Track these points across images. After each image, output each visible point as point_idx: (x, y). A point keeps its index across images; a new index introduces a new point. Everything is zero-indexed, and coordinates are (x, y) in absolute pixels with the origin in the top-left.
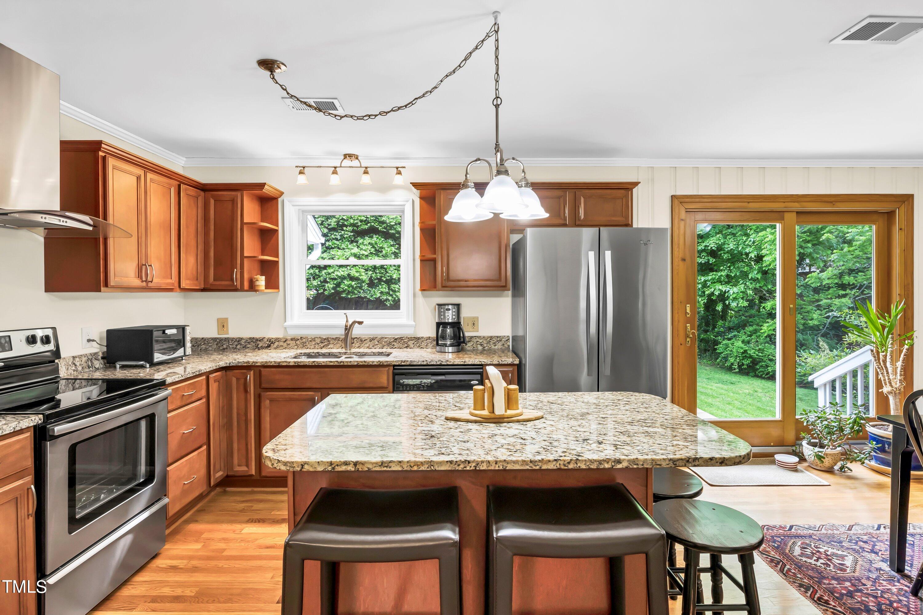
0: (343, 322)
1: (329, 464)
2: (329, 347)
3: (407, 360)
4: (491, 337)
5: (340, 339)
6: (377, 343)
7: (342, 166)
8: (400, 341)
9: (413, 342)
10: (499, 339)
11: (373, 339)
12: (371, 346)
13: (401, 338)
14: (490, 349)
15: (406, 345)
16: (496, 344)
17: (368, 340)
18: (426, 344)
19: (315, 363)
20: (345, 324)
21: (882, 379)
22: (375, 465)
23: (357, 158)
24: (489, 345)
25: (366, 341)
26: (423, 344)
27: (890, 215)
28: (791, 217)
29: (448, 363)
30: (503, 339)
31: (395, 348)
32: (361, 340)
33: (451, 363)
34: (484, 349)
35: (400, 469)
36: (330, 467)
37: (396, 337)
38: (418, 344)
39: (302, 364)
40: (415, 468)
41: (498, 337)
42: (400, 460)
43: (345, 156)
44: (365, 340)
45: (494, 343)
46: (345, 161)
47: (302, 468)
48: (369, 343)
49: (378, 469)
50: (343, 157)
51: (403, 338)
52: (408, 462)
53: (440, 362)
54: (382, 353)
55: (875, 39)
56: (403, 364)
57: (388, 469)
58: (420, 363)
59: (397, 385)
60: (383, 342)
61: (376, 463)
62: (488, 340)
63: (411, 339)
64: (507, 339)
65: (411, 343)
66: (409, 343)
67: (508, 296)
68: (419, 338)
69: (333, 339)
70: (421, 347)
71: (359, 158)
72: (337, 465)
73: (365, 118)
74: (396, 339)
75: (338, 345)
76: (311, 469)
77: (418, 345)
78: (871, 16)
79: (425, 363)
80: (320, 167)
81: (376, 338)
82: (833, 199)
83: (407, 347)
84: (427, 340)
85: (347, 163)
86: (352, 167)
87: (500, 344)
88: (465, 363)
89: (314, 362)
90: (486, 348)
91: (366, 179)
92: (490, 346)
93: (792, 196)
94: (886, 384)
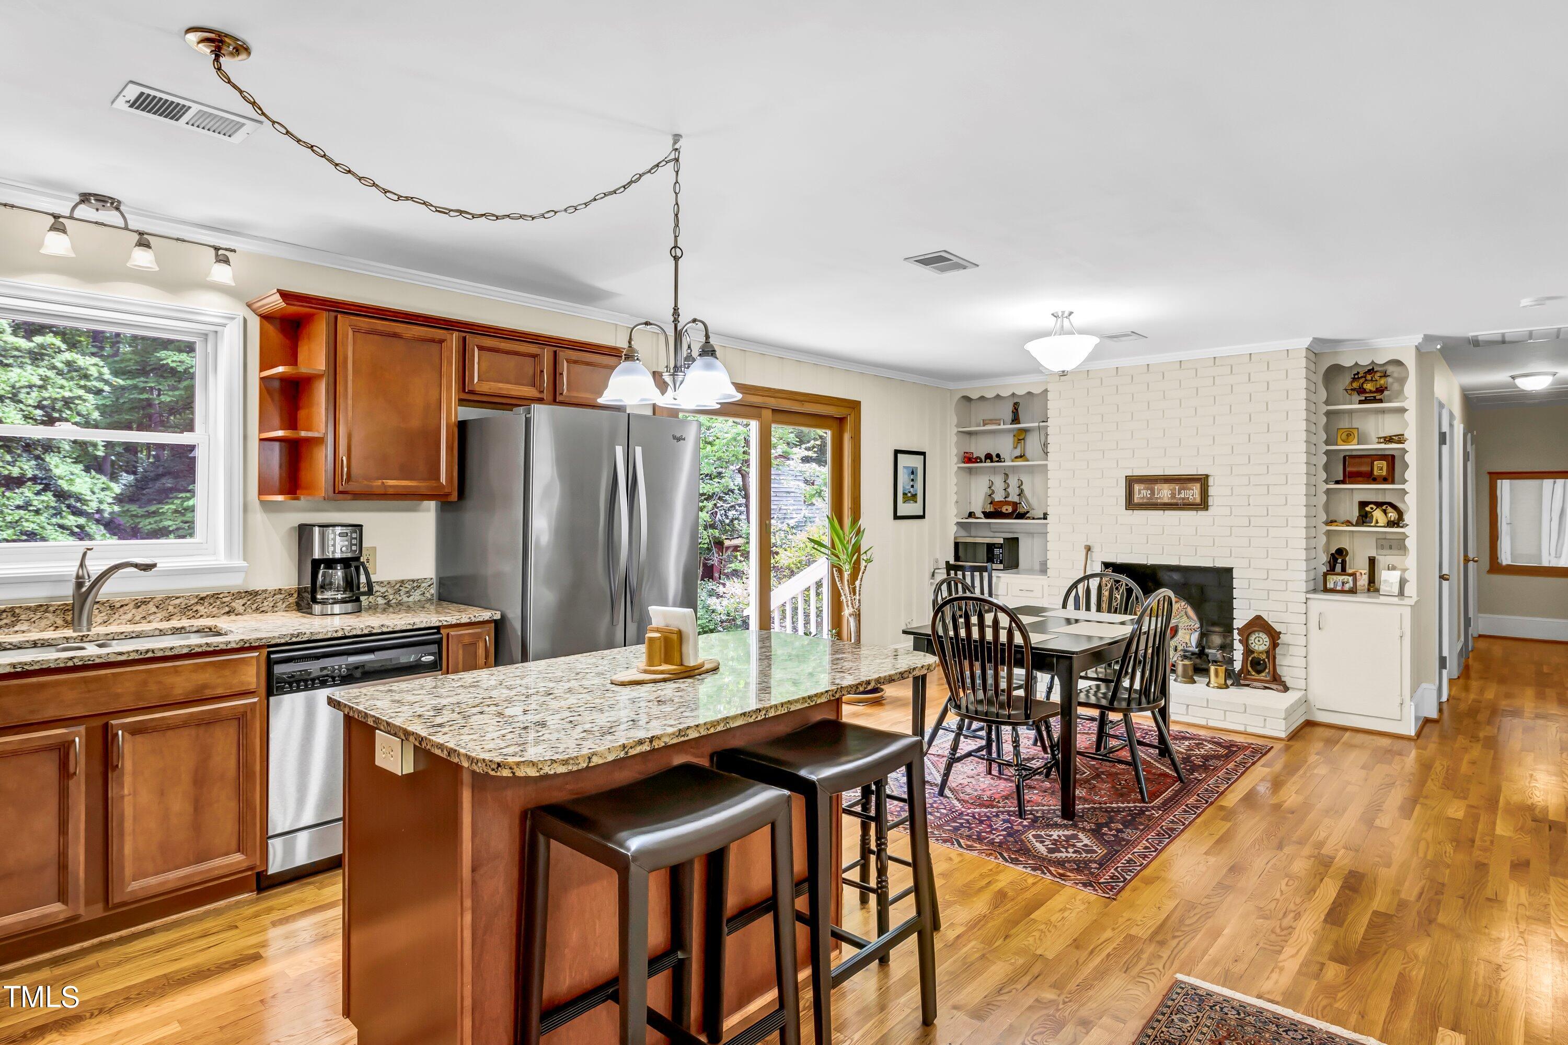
0: (71, 568)
1: (622, 749)
2: (16, 628)
3: (303, 631)
4: (402, 582)
5: (51, 609)
6: (154, 609)
7: (75, 216)
8: (211, 601)
9: (244, 601)
10: (415, 584)
11: (145, 602)
12: (137, 618)
13: (216, 596)
14: (400, 603)
15: (227, 609)
16: (411, 593)
17: (131, 605)
18: (272, 604)
19: (75, 660)
20: (74, 574)
21: (845, 601)
22: (672, 736)
23: (117, 209)
24: (397, 596)
25: (126, 608)
26: (266, 604)
27: (841, 420)
28: (767, 414)
29: (385, 630)
30: (423, 585)
31: (201, 616)
32: (112, 607)
33: (390, 629)
34: (388, 604)
35: (697, 735)
36: (623, 752)
37: (203, 594)
38: (256, 605)
39: (36, 667)
40: (712, 731)
41: (413, 581)
42: (697, 724)
43: (85, 198)
44: (122, 606)
45: (408, 592)
46: (82, 206)
47: (590, 762)
48: (134, 611)
49: (675, 741)
50: (77, 199)
51: (221, 596)
52: (705, 724)
53: (369, 629)
54: (183, 628)
55: (933, 267)
56: (294, 640)
57: (686, 738)
58: (329, 636)
59: (277, 683)
60: (171, 608)
61: (673, 734)
62: (396, 587)
63: (239, 595)
64: (429, 583)
65: (238, 605)
66: (233, 604)
67: (428, 510)
68: (256, 593)
69: (29, 608)
70: (261, 609)
71: (122, 208)
72: (631, 748)
73: (452, 214)
74: (202, 599)
75: (44, 623)
76: (601, 761)
77: (254, 607)
78: (945, 251)
79: (340, 634)
80: (13, 206)
81: (152, 599)
82: (802, 398)
83: (228, 613)
84: (275, 595)
85: (84, 211)
86: (105, 225)
87: (418, 592)
88: (415, 627)
89: (71, 659)
90: (394, 601)
91: (142, 259)
92: (400, 598)
93: (769, 389)
94: (848, 606)
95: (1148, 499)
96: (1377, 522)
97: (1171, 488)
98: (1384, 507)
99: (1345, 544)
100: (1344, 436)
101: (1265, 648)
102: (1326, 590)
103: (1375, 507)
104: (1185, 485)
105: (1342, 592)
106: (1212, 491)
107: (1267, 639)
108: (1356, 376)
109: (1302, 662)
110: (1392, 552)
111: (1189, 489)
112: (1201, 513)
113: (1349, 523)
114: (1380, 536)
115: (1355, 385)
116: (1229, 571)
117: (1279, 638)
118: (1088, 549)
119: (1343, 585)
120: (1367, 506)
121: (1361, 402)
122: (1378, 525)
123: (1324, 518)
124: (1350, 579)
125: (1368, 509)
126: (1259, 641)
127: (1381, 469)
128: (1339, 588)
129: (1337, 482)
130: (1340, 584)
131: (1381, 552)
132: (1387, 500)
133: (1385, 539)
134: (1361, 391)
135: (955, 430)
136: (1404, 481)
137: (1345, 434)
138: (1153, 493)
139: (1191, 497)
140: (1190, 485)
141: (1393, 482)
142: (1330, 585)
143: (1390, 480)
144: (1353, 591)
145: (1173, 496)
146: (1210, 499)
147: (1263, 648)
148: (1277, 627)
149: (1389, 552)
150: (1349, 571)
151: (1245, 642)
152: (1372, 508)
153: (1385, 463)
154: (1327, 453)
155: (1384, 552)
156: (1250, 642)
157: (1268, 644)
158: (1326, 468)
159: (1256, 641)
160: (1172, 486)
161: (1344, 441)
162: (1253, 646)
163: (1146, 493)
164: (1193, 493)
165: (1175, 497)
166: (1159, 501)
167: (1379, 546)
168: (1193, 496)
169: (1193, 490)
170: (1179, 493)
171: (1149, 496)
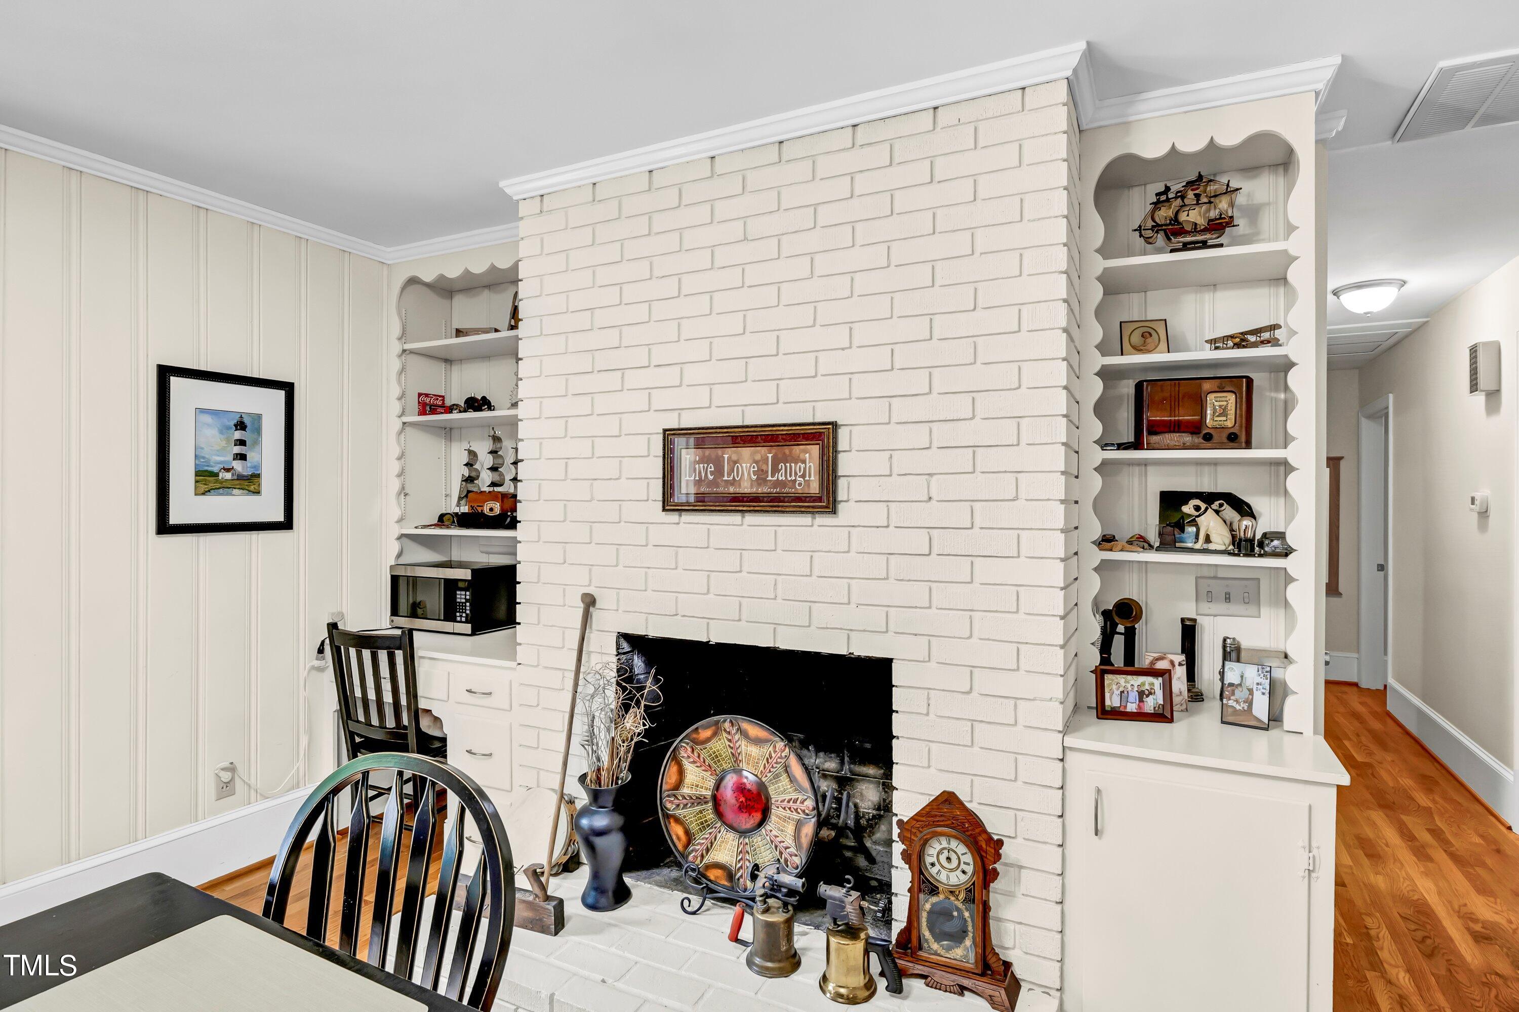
95: (709, 484)
96: (1208, 539)
97: (758, 457)
98: (1215, 505)
99: (1130, 590)
100: (1136, 338)
101: (964, 878)
102: (1105, 713)
103: (1203, 506)
104: (787, 450)
105: (1140, 716)
106: (845, 465)
107: (968, 858)
108: (1163, 198)
109: (1051, 916)
110: (1232, 608)
111: (797, 460)
112: (822, 520)
113: (1141, 542)
114: (1206, 572)
115: (1164, 214)
116: (885, 665)
117: (998, 857)
118: (590, 602)
119: (1141, 700)
120: (1186, 503)
122: (1212, 547)
123: (1097, 532)
124: (1157, 682)
125: (1188, 509)
126: (949, 859)
127: (1224, 413)
128: (1132, 707)
129: (1121, 446)
130: (1133, 696)
131: (1205, 607)
132: (1221, 489)
133: (1215, 578)
135: (397, 347)
136: (1286, 440)
137: (1137, 334)
138: (719, 471)
139: (800, 480)
140: (797, 450)
141: (1248, 445)
142: (1112, 700)
143: (1243, 438)
144: (1162, 716)
145: (761, 476)
146: (842, 483)
147: (956, 879)
148: (995, 824)
149: (1222, 607)
150: (1144, 659)
151: (916, 859)
152: (1197, 508)
153: (1232, 398)
154: (1105, 374)
155: (1214, 608)
156: (928, 860)
157: (970, 869)
158: (1101, 409)
159: (942, 859)
160: (762, 451)
161: (1134, 348)
162: (934, 871)
163: (704, 471)
164: (805, 469)
165: (765, 481)
166: (732, 490)
167: (1204, 595)
168: (803, 476)
169: (804, 462)
170: (775, 470)
171: (711, 477)
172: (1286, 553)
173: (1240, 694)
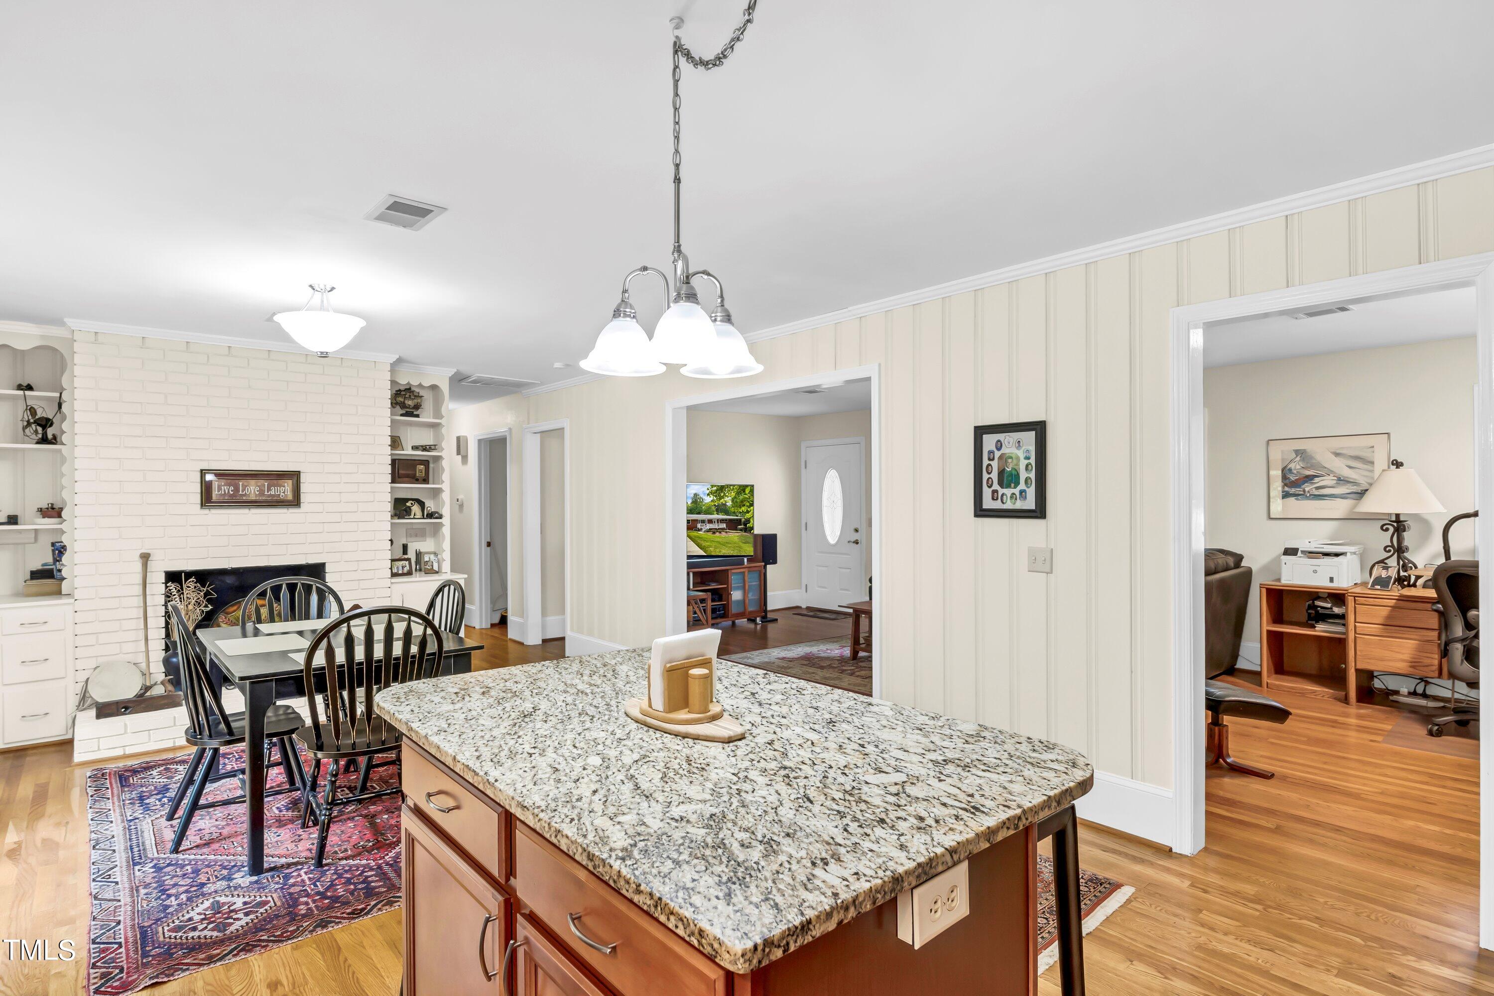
95: (231, 496)
96: (415, 515)
97: (259, 484)
103: (414, 503)
104: (275, 481)
105: (403, 575)
106: (305, 488)
108: (399, 394)
110: (417, 539)
111: (280, 486)
112: (292, 510)
114: (409, 526)
116: (322, 566)
118: (145, 558)
119: (403, 569)
121: (402, 415)
122: (416, 517)
124: (407, 563)
125: (408, 504)
127: (420, 472)
128: (400, 572)
130: (401, 568)
131: (410, 539)
132: (417, 497)
133: (412, 528)
134: (403, 406)
136: (438, 483)
138: (237, 489)
139: (282, 494)
140: (281, 482)
141: (428, 483)
142: (396, 570)
143: (426, 480)
144: (409, 573)
145: (261, 492)
146: (302, 496)
149: (415, 539)
152: (411, 504)
153: (422, 467)
155: (412, 539)
160: (260, 482)
163: (228, 489)
164: (285, 490)
165: (264, 495)
166: (244, 498)
167: (408, 535)
168: (284, 492)
169: (284, 487)
170: (269, 489)
171: (232, 493)
172: (440, 517)
173: (429, 564)
